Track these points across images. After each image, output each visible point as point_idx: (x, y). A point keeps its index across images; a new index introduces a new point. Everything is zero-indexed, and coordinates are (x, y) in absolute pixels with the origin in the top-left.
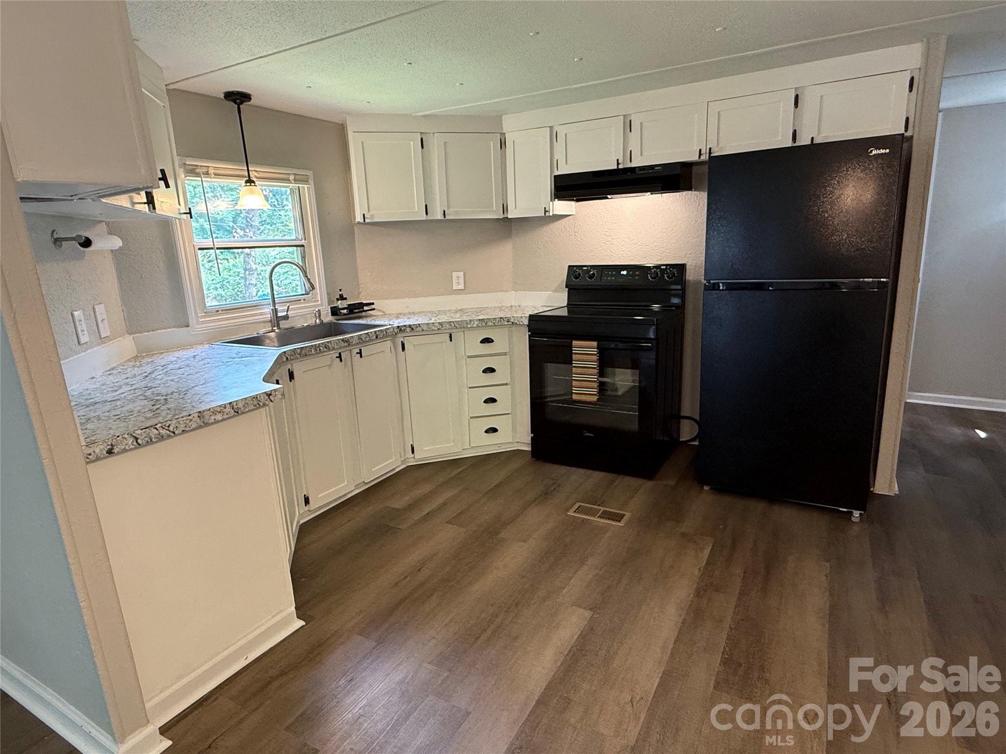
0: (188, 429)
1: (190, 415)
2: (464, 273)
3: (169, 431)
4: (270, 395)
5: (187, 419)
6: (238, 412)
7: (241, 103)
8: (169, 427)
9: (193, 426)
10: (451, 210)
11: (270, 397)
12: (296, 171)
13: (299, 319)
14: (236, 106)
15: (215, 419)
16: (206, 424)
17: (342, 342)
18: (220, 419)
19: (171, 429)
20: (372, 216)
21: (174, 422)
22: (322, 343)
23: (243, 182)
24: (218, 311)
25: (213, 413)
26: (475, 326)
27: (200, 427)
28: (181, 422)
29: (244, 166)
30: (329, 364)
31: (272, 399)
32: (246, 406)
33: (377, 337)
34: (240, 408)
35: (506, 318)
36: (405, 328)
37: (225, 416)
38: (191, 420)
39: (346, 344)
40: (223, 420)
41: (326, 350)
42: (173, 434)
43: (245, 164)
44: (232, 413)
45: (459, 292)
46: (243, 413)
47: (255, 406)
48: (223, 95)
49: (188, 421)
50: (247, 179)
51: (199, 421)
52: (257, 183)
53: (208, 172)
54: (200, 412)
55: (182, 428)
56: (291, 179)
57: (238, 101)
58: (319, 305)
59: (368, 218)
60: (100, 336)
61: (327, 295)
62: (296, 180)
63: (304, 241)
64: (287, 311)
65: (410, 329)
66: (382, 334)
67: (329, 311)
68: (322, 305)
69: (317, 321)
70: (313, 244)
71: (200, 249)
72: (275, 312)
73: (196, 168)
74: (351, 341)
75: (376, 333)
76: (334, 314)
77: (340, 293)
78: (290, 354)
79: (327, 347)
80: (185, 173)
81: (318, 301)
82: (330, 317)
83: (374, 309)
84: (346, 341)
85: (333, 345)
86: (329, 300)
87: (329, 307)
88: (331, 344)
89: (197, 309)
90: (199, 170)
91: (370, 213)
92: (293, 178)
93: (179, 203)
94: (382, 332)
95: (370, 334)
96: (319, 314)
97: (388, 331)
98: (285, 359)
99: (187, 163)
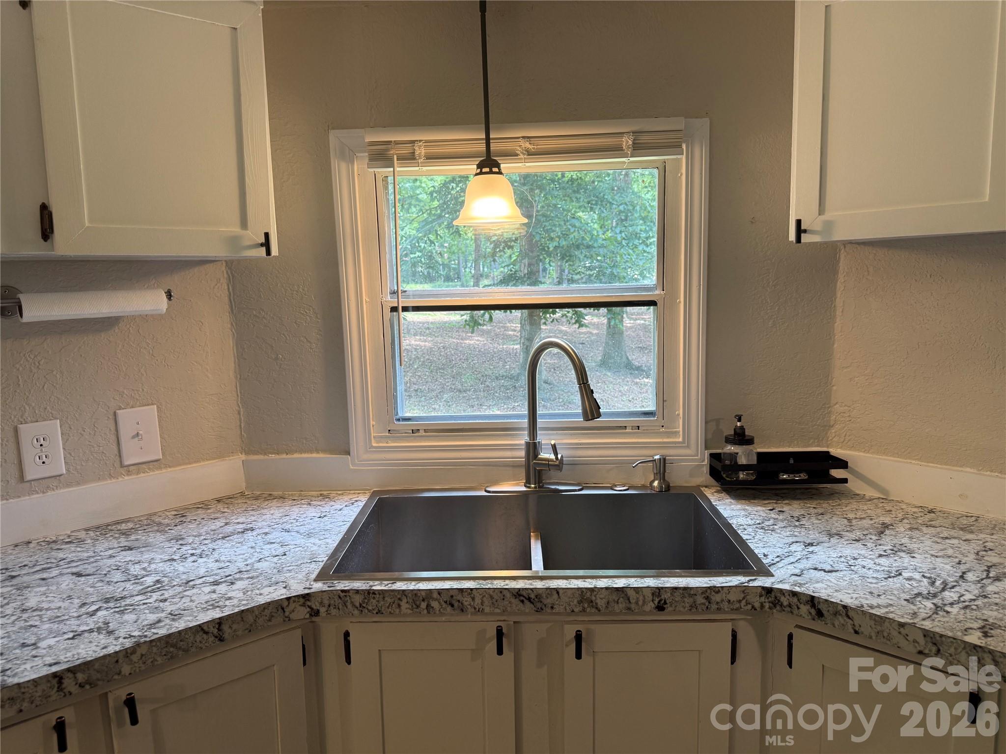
13: (610, 471)
17: (516, 601)
20: (828, 224)
22: (440, 591)
30: (471, 649)
33: (661, 606)
36: (795, 599)
39: (528, 607)
50: (485, 159)
53: (413, 152)
56: (624, 146)
58: (675, 445)
59: (813, 232)
60: (121, 462)
61: (706, 423)
62: (638, 148)
63: (657, 292)
64: (556, 454)
65: (813, 611)
66: (688, 601)
67: (706, 462)
68: (686, 444)
69: (656, 484)
70: (682, 299)
71: (394, 309)
72: (533, 448)
73: (388, 150)
74: (548, 601)
75: (659, 595)
76: (714, 473)
77: (739, 424)
78: (326, 602)
79: (456, 604)
80: (371, 160)
81: (676, 433)
82: (703, 476)
83: (845, 481)
84: (529, 599)
85: (478, 601)
86: (710, 436)
87: (707, 454)
88: (473, 599)
89: (372, 423)
90: (394, 152)
91: (822, 218)
92: (630, 142)
93: (244, 224)
94: (691, 596)
95: (631, 594)
96: (662, 467)
97: (717, 598)
98: (302, 613)
99: (369, 138)
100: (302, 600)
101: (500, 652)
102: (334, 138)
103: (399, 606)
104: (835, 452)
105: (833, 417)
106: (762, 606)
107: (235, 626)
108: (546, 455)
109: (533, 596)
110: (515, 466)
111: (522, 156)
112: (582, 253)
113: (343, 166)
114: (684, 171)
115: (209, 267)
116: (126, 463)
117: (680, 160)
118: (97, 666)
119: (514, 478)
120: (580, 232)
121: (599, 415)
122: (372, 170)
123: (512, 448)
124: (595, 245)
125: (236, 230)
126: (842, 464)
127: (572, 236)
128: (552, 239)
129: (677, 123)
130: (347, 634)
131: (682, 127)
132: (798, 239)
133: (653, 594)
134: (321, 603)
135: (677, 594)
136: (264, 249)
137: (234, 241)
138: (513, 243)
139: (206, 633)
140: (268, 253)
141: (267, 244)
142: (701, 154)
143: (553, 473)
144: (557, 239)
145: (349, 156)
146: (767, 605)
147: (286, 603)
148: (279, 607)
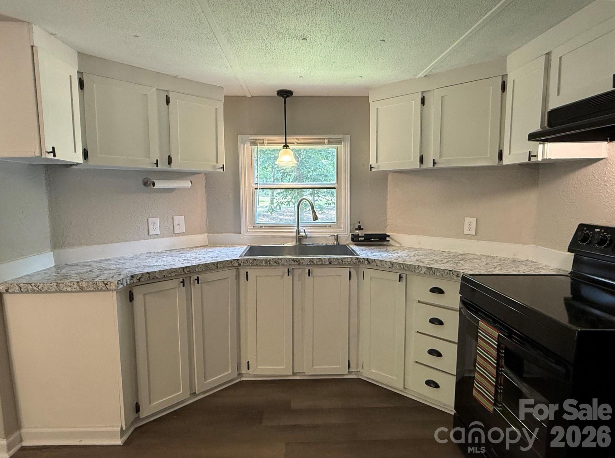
0: (49, 290)
1: (51, 283)
2: (477, 219)
3: (39, 289)
4: (107, 284)
5: (49, 285)
6: (82, 289)
7: (286, 97)
8: (38, 286)
9: (53, 290)
10: (444, 158)
11: (107, 286)
12: (329, 136)
13: (322, 239)
14: (284, 99)
15: (66, 290)
16: (61, 291)
17: (293, 262)
18: (70, 290)
19: (40, 288)
20: (379, 166)
21: (42, 285)
22: (273, 259)
23: (281, 147)
24: (262, 227)
25: (66, 285)
26: (422, 272)
27: (56, 292)
28: (46, 286)
29: (283, 136)
30: (281, 275)
31: (108, 287)
32: (89, 287)
33: (330, 263)
34: (84, 287)
35: (455, 271)
36: (364, 260)
37: (73, 290)
38: (51, 286)
39: (296, 263)
40: (72, 292)
41: (275, 264)
42: (40, 291)
43: (285, 135)
44: (78, 289)
45: (470, 237)
46: (86, 291)
47: (95, 288)
48: (276, 93)
49: (50, 286)
50: (285, 144)
51: (56, 288)
52: (290, 147)
53: (263, 142)
54: (57, 283)
55: (46, 289)
56: (325, 142)
57: (285, 96)
58: (342, 232)
59: (375, 168)
60: (174, 232)
61: (351, 225)
62: (329, 143)
63: (336, 185)
64: (305, 233)
65: (368, 262)
66: (337, 261)
67: (350, 237)
68: (344, 231)
69: (335, 243)
70: (343, 187)
71: (256, 189)
72: (298, 232)
73: (256, 141)
74: (301, 262)
75: (330, 260)
76: (353, 240)
77: (359, 224)
78: (243, 262)
79: (277, 263)
80: (251, 144)
81: (342, 228)
82: (350, 241)
83: (389, 241)
84: (296, 261)
85: (283, 262)
86: (352, 229)
87: (351, 234)
88: (282, 261)
89: (248, 224)
90: (258, 142)
91: (377, 164)
92: (327, 141)
93: (217, 162)
94: (338, 260)
95: (323, 260)
96: (337, 238)
97: (344, 260)
98: (236, 264)
99: (250, 138)
100: (236, 261)
101: (288, 275)
102: (240, 137)
103: (262, 263)
104: (388, 234)
105: (387, 224)
106: (356, 262)
107: (220, 265)
108: (302, 234)
109: (297, 260)
110: (292, 238)
111: (296, 144)
112: (323, 178)
113: (242, 145)
114: (343, 150)
115: (200, 175)
116: (175, 232)
117: (342, 147)
118: (191, 267)
119: (293, 242)
120: (322, 169)
121: (317, 219)
122: (251, 147)
123: (292, 232)
124: (329, 175)
125: (215, 164)
126: (389, 236)
127: (318, 171)
128: (309, 172)
129: (341, 136)
130: (247, 272)
131: (342, 137)
132: (371, 170)
133: (328, 259)
134: (241, 262)
135: (335, 259)
136: (222, 169)
137: (214, 167)
138: (291, 173)
139: (214, 265)
140: (223, 170)
141: (223, 168)
142: (348, 145)
143: (304, 240)
144: (311, 172)
145: (244, 143)
146: (357, 262)
147: (232, 261)
148: (231, 262)
